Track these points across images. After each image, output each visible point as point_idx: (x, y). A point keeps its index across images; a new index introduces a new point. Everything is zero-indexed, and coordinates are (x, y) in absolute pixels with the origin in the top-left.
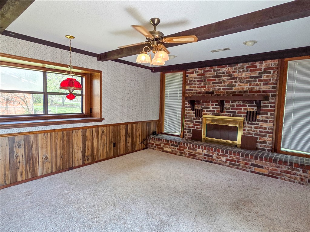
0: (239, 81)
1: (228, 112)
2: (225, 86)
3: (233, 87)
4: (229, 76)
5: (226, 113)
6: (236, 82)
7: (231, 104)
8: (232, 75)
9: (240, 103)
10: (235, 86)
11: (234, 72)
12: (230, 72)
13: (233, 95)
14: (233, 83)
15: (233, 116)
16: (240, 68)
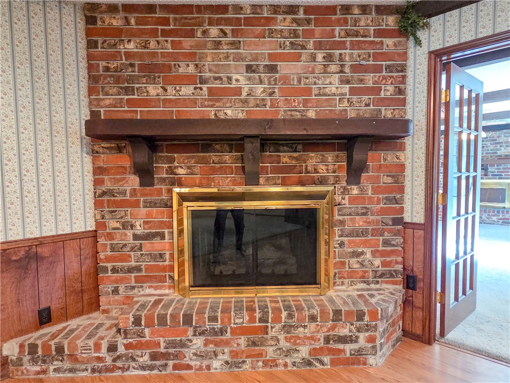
0: (505, 145)
1: (492, 175)
2: (488, 150)
3: (498, 151)
4: (493, 140)
5: (491, 177)
6: (501, 146)
7: (496, 167)
8: (496, 140)
9: (507, 166)
10: (501, 150)
11: (499, 137)
12: (493, 137)
13: (498, 159)
14: (498, 148)
15: (499, 179)
16: (505, 133)
